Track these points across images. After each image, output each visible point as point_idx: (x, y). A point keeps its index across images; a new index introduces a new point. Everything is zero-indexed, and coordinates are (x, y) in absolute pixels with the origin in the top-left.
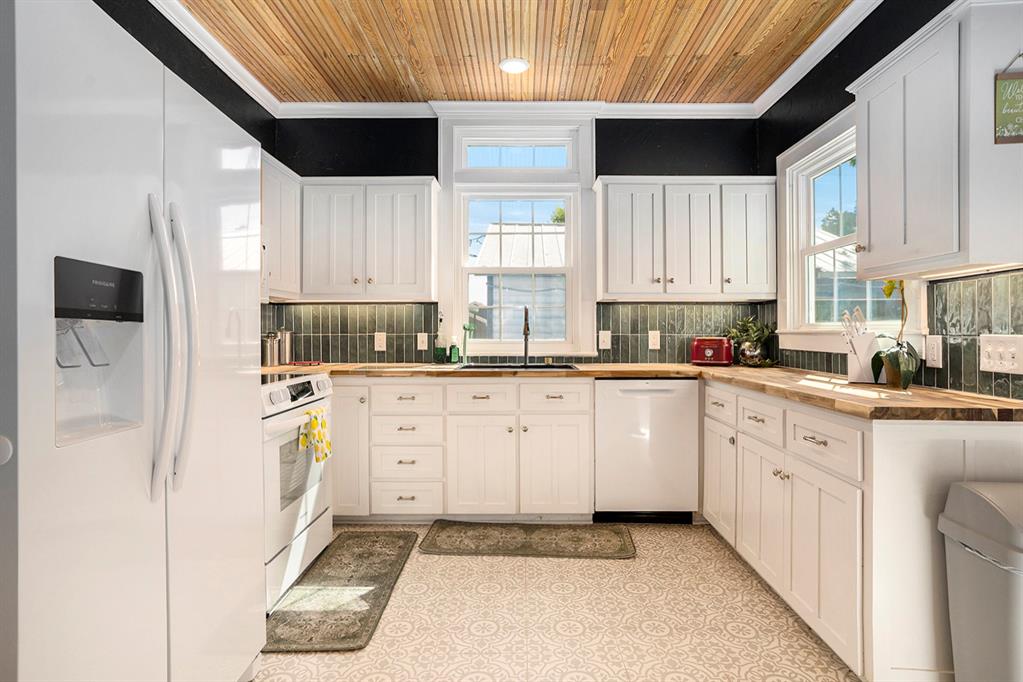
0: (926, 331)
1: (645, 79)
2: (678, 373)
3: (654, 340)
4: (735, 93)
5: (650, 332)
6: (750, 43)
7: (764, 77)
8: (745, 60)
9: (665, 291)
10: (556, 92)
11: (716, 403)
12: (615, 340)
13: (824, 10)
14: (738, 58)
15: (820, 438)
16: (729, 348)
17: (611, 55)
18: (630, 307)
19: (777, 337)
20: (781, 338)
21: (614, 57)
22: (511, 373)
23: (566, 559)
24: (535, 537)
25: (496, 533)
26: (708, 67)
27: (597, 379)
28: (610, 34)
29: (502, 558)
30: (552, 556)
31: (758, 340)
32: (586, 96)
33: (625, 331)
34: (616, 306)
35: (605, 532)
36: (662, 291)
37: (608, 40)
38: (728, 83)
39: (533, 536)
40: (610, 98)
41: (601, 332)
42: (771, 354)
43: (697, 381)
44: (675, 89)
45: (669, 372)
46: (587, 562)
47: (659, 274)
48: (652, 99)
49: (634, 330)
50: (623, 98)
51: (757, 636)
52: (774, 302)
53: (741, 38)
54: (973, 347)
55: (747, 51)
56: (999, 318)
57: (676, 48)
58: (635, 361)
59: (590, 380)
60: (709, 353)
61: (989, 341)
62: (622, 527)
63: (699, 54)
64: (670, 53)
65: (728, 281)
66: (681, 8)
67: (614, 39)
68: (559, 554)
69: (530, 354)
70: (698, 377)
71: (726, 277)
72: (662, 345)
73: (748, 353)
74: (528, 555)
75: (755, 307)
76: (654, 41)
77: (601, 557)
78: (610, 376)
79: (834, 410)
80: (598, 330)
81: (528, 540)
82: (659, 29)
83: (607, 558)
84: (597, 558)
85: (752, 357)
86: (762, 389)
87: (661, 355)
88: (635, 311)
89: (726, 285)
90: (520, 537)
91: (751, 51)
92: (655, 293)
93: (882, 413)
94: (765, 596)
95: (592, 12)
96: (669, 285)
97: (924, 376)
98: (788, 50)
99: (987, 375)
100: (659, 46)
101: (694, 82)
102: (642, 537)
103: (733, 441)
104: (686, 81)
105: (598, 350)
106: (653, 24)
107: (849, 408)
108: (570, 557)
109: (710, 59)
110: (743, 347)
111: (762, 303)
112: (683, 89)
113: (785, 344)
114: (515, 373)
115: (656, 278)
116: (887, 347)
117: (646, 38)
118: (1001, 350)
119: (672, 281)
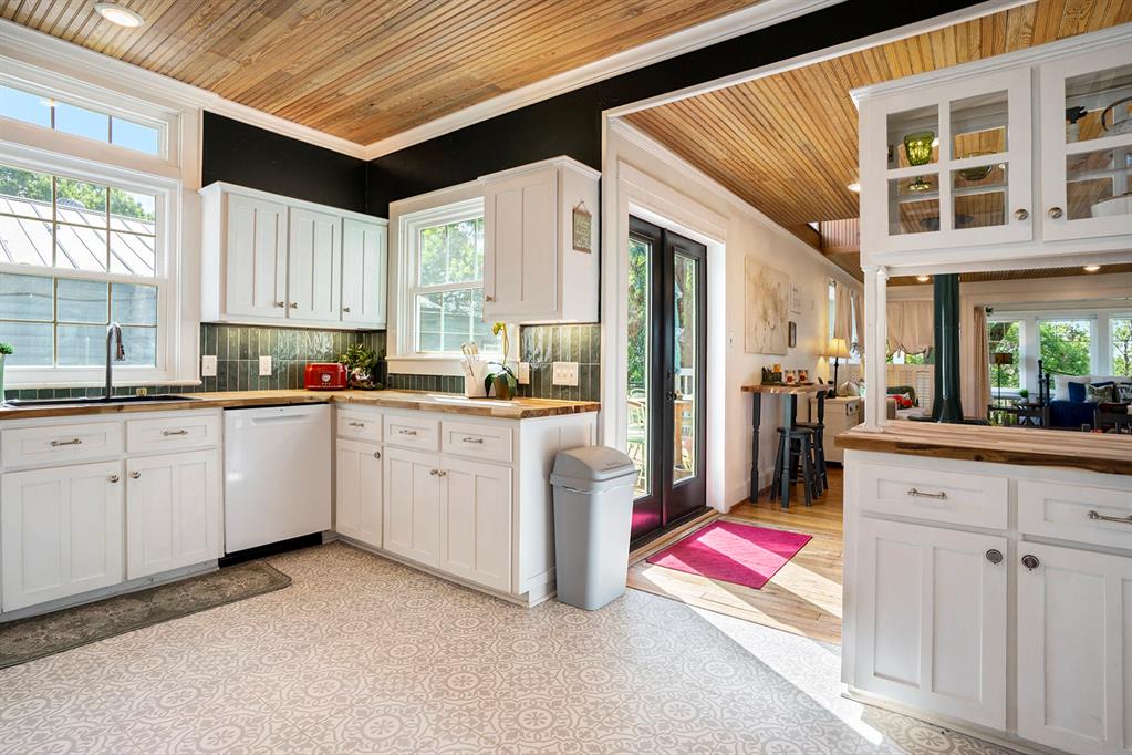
0: (519, 360)
1: (277, 92)
2: (311, 398)
3: (265, 366)
4: (354, 134)
5: (260, 357)
6: (387, 102)
7: (385, 130)
8: (378, 111)
9: (287, 316)
10: (161, 62)
11: (354, 424)
12: (221, 365)
13: (448, 104)
14: (372, 108)
15: (474, 438)
16: (343, 374)
17: (254, 58)
18: (239, 330)
19: (385, 364)
20: (389, 363)
21: (257, 60)
22: (114, 408)
23: (218, 608)
24: (160, 601)
25: (98, 613)
26: (343, 105)
27: (225, 409)
28: (266, 40)
29: (132, 633)
30: (200, 610)
31: (369, 366)
32: (199, 80)
33: (233, 355)
34: (223, 328)
35: (242, 572)
36: (284, 314)
37: (261, 44)
38: (353, 123)
39: (154, 601)
40: (225, 94)
41: (204, 357)
42: (380, 377)
43: (328, 406)
44: (304, 110)
45: (302, 398)
46: (244, 603)
47: (281, 298)
48: (273, 111)
49: (244, 356)
50: (243, 99)
51: (431, 602)
52: (385, 331)
53: (382, 96)
54: (549, 369)
55: (382, 106)
56: (564, 353)
57: (323, 80)
58: (244, 388)
59: (218, 411)
60: (326, 378)
61: (558, 366)
62: (259, 563)
63: (340, 92)
64: (316, 81)
65: (347, 310)
66: (347, 52)
67: (266, 46)
68: (207, 606)
69: (115, 384)
70: (331, 401)
71: (345, 306)
72: (274, 371)
73: (358, 377)
74: (168, 619)
75: (361, 335)
76: (305, 66)
77: (255, 595)
78: (241, 405)
79: (491, 416)
80: (202, 354)
81: (152, 605)
82: (318, 58)
83: (264, 593)
84: (253, 596)
85: (363, 381)
86: (416, 406)
87: (272, 382)
88: (245, 335)
89: (345, 313)
90: (139, 608)
91: (385, 108)
92: (277, 317)
93: (527, 414)
94: (418, 577)
95: (259, 15)
96: (292, 310)
97: (522, 391)
98: (411, 118)
99: (556, 387)
100: (308, 72)
101: (323, 112)
102: (285, 565)
103: (378, 455)
104: (315, 109)
105: (202, 378)
106: (314, 52)
107: (504, 413)
108: (221, 605)
109: (347, 100)
110: (354, 372)
111: (369, 332)
112: (310, 114)
113: (392, 369)
114: (120, 409)
115: (278, 301)
116: (497, 371)
117: (301, 60)
118: (565, 371)
119: (295, 306)
